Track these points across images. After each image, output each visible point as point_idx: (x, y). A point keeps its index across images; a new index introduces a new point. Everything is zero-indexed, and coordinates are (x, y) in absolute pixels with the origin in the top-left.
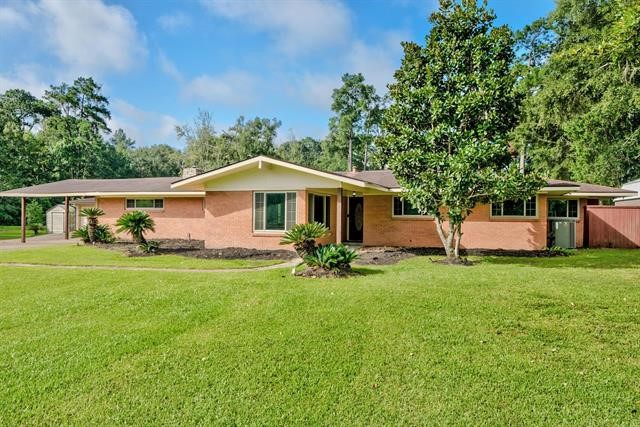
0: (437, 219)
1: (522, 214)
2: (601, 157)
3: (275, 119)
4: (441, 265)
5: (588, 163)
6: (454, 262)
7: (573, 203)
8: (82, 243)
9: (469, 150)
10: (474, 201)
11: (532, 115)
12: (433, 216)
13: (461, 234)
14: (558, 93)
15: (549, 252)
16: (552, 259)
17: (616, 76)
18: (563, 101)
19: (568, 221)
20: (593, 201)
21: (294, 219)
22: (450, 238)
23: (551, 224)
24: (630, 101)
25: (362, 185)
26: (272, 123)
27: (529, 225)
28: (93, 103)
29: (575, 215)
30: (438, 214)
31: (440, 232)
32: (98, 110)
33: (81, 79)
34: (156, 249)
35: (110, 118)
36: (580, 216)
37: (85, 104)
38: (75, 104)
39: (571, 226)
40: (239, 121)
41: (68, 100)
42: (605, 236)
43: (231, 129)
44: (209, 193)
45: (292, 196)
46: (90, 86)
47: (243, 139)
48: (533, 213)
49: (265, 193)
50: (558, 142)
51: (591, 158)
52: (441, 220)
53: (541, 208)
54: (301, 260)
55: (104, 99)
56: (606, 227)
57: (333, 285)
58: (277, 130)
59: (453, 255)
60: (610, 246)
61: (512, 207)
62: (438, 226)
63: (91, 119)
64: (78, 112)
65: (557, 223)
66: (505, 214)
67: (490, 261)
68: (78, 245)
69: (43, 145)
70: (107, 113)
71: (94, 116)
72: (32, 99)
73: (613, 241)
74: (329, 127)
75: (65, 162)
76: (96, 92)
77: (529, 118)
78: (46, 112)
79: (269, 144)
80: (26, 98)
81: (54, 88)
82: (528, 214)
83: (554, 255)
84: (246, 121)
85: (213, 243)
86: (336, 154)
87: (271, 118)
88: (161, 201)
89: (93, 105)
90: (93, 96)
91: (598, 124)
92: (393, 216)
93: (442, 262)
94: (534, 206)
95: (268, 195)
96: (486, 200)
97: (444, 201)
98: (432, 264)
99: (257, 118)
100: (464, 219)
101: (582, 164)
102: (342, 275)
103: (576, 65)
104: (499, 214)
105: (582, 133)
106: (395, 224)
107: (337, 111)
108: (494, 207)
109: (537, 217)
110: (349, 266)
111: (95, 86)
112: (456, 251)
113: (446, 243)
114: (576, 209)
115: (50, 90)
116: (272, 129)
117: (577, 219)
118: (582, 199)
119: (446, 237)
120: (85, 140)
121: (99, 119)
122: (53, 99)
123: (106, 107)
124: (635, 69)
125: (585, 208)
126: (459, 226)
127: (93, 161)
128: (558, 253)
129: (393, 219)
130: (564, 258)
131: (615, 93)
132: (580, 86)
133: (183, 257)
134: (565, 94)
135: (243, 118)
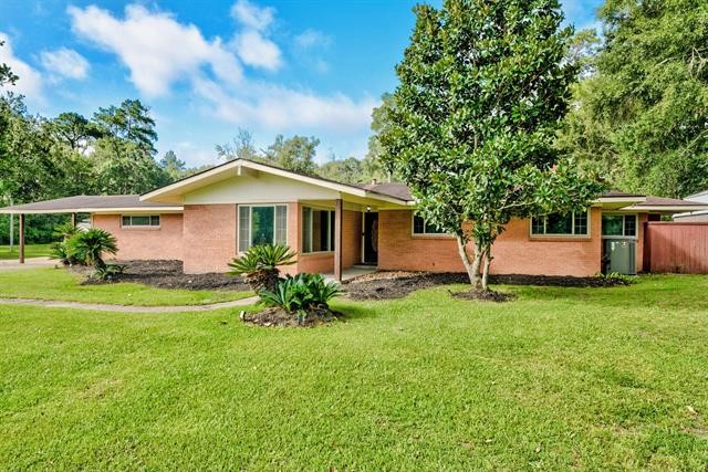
0: (459, 239)
1: (570, 232)
2: (654, 169)
3: (313, 138)
4: (463, 301)
5: (639, 176)
6: (480, 296)
7: (630, 218)
8: (61, 265)
9: (499, 142)
10: (508, 214)
11: (576, 126)
12: (454, 235)
13: (490, 259)
14: (609, 94)
15: (604, 280)
16: (611, 289)
17: (680, 70)
18: (614, 104)
19: (627, 240)
20: (655, 216)
21: (285, 239)
22: (476, 263)
23: (605, 243)
24: (698, 99)
25: (362, 194)
26: (310, 141)
27: (579, 247)
28: (141, 125)
29: (633, 233)
30: (460, 233)
31: (462, 255)
32: (144, 131)
33: (129, 101)
34: (118, 274)
35: (157, 139)
36: (638, 235)
37: (133, 126)
38: (123, 126)
39: (631, 246)
40: (278, 140)
41: (116, 121)
42: (672, 260)
43: (269, 148)
44: (188, 207)
45: (282, 209)
46: (136, 107)
47: (281, 158)
48: (584, 231)
49: (251, 206)
50: (604, 155)
51: (641, 171)
52: (464, 239)
53: (594, 224)
54: (258, 298)
55: (151, 121)
56: (673, 247)
57: (294, 338)
58: (316, 148)
59: (479, 287)
60: (677, 271)
61: (558, 223)
62: (461, 247)
63: (138, 140)
64: (126, 133)
65: (613, 243)
66: (548, 232)
67: (529, 294)
68: (57, 267)
69: (90, 166)
70: (153, 134)
71: (140, 137)
72: (85, 122)
73: (681, 265)
74: (367, 146)
75: (112, 182)
76: (143, 114)
77: (572, 130)
78: (96, 134)
79: (308, 163)
80: (80, 121)
81: (103, 111)
82: (577, 232)
83: (611, 285)
84: (284, 139)
85: (193, 267)
86: (376, 172)
87: (309, 136)
88: (158, 217)
89: (140, 126)
90: (140, 118)
91: (651, 135)
92: (413, 234)
93: (465, 296)
94: (584, 222)
95: (255, 209)
96: (524, 212)
97: (465, 213)
98: (451, 300)
99: (296, 137)
100: (495, 238)
101: (631, 178)
102: (310, 322)
103: (629, 63)
104: (542, 232)
105: (632, 144)
106: (415, 243)
107: (377, 130)
108: (534, 222)
109: (588, 236)
110: (327, 306)
111: (142, 108)
112: (484, 281)
113: (471, 271)
114: (634, 226)
115: (99, 112)
116: (310, 148)
117: (636, 237)
118: (642, 214)
119: (470, 263)
120: (132, 160)
121: (146, 140)
122: (102, 122)
123: (153, 129)
124: (704, 61)
125: (646, 225)
126: (489, 248)
127: (140, 180)
128: (616, 282)
129: (414, 239)
130: (625, 288)
131: (678, 89)
132: (635, 86)
133: (143, 286)
134: (617, 96)
135: (282, 137)
